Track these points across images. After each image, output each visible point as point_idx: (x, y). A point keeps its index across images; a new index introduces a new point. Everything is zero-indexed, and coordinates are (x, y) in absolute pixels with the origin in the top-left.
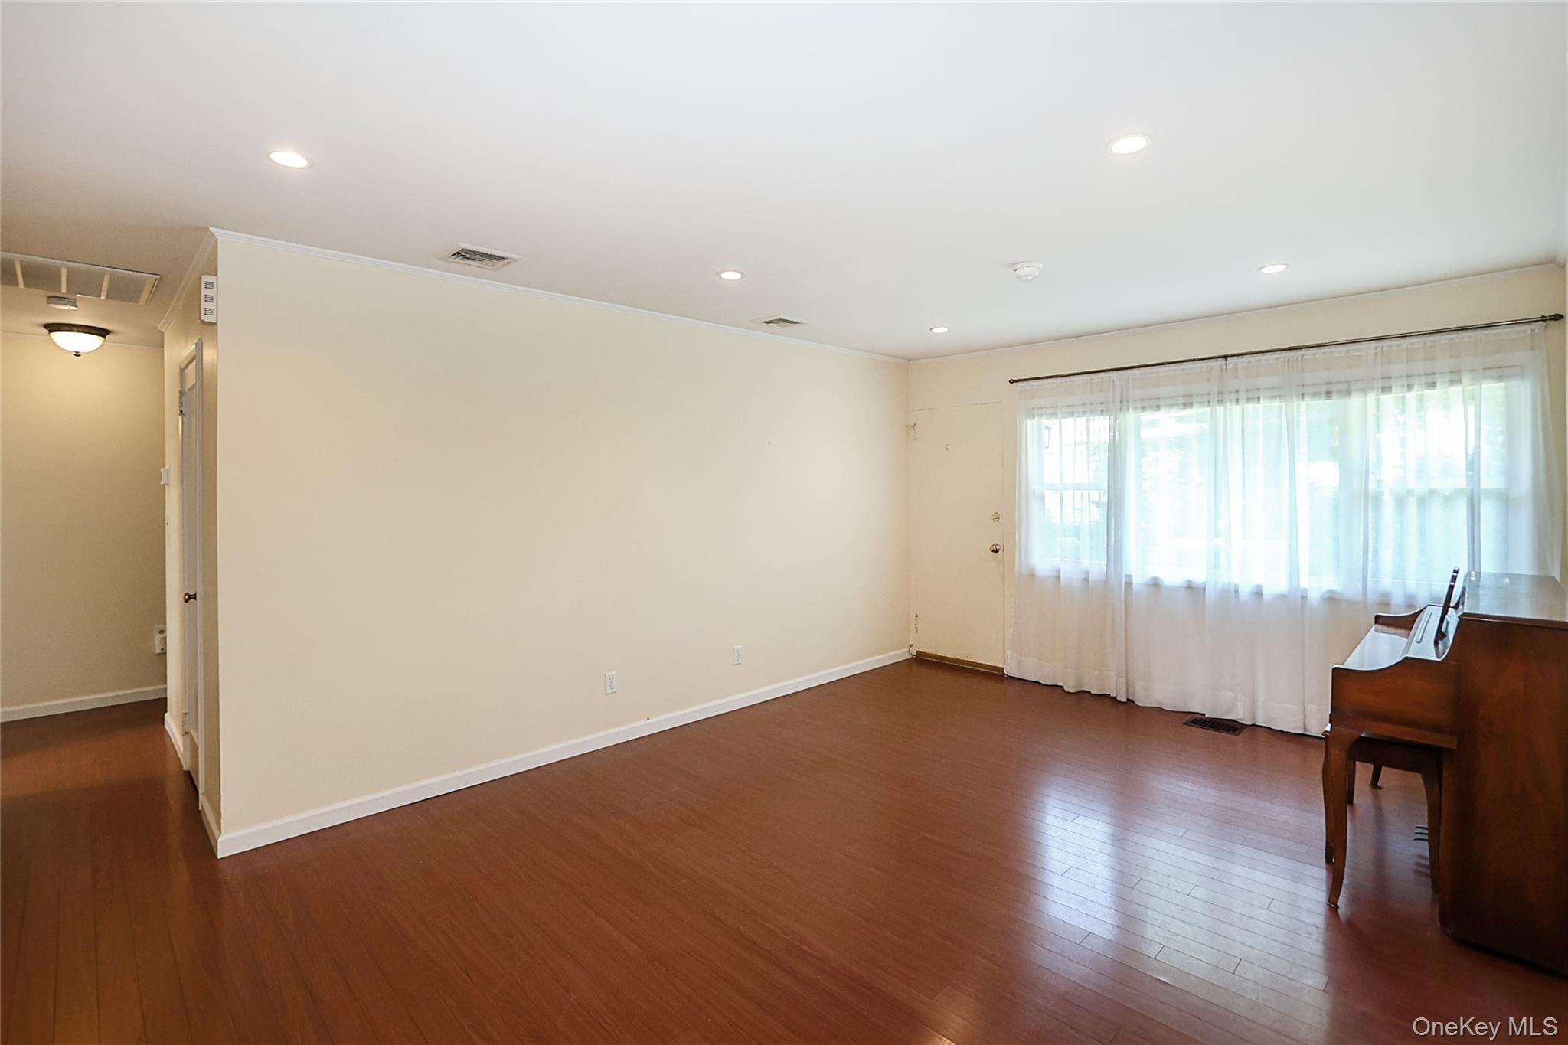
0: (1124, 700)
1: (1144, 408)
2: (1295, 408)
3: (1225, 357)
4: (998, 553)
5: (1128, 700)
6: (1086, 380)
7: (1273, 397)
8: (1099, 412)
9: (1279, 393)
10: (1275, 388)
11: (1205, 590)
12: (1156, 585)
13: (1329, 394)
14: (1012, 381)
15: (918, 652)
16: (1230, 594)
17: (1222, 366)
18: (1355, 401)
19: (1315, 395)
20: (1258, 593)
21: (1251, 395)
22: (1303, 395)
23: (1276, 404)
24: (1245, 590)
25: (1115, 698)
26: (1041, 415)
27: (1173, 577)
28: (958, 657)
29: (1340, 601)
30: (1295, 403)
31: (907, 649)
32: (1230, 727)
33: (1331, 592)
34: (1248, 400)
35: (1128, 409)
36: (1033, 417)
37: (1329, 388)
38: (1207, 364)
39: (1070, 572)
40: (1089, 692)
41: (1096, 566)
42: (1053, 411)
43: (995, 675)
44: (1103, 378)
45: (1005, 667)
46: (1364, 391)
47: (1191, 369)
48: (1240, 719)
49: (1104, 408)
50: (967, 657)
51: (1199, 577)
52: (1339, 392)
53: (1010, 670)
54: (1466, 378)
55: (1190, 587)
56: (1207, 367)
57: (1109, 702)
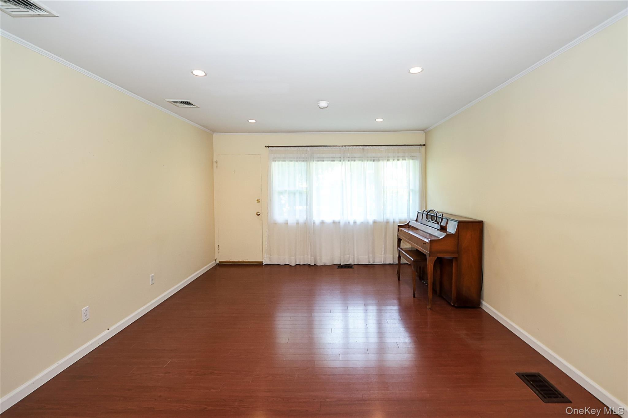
0: (313, 265)
1: (318, 161)
2: (366, 164)
3: (345, 146)
4: (259, 216)
5: (315, 264)
6: (298, 149)
7: (359, 160)
8: (302, 161)
9: (361, 159)
10: (360, 157)
11: (340, 222)
12: (322, 223)
13: (374, 160)
14: (266, 147)
15: (219, 262)
16: (347, 224)
17: (344, 149)
18: (381, 163)
19: (371, 160)
20: (355, 222)
21: (352, 159)
22: (367, 160)
23: (360, 162)
24: (352, 223)
25: (310, 265)
26: (279, 161)
27: (328, 220)
28: (241, 260)
29: (377, 222)
30: (366, 163)
31: (214, 261)
32: (349, 266)
33: (374, 220)
34: (352, 160)
35: (313, 161)
36: (275, 161)
37: (374, 159)
38: (339, 148)
39: (292, 221)
40: (299, 264)
41: (302, 218)
42: (284, 159)
43: (259, 265)
44: (304, 149)
45: (263, 261)
46: (383, 160)
47: (334, 149)
48: (351, 263)
49: (304, 160)
50: (245, 260)
51: (337, 219)
52: (377, 160)
53: (266, 262)
54: (407, 159)
55: (334, 222)
56: (339, 149)
57: (307, 267)
